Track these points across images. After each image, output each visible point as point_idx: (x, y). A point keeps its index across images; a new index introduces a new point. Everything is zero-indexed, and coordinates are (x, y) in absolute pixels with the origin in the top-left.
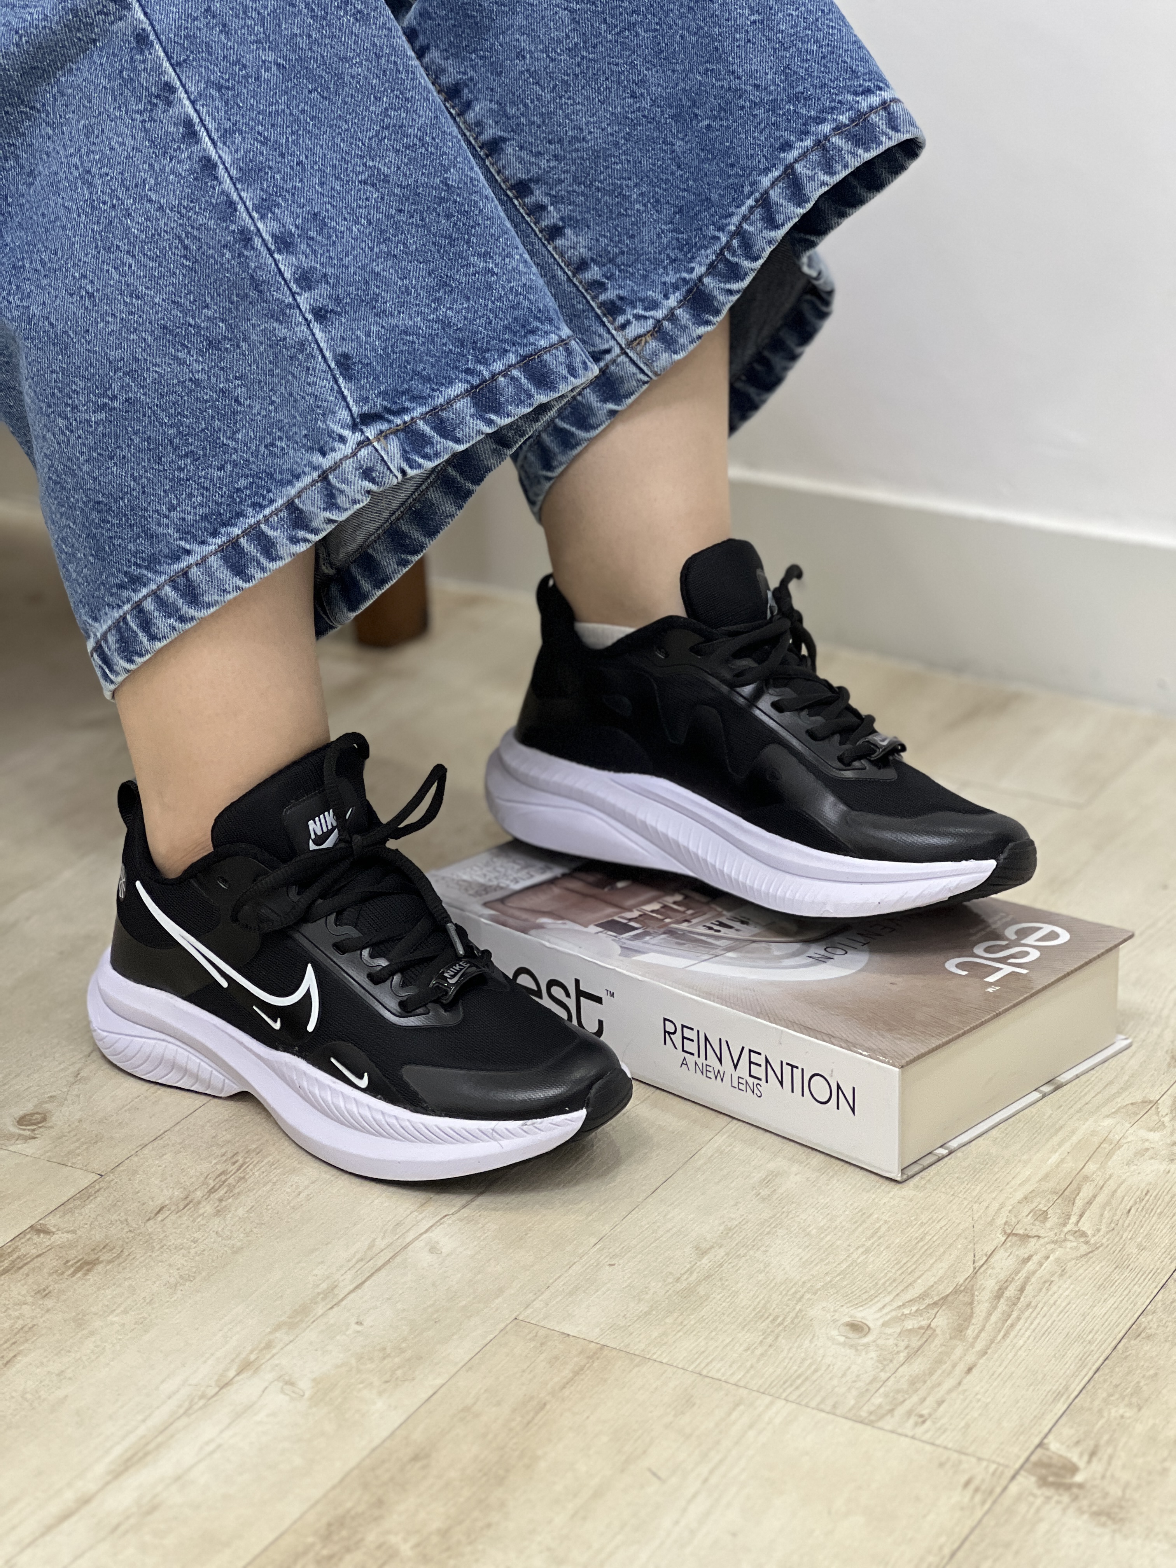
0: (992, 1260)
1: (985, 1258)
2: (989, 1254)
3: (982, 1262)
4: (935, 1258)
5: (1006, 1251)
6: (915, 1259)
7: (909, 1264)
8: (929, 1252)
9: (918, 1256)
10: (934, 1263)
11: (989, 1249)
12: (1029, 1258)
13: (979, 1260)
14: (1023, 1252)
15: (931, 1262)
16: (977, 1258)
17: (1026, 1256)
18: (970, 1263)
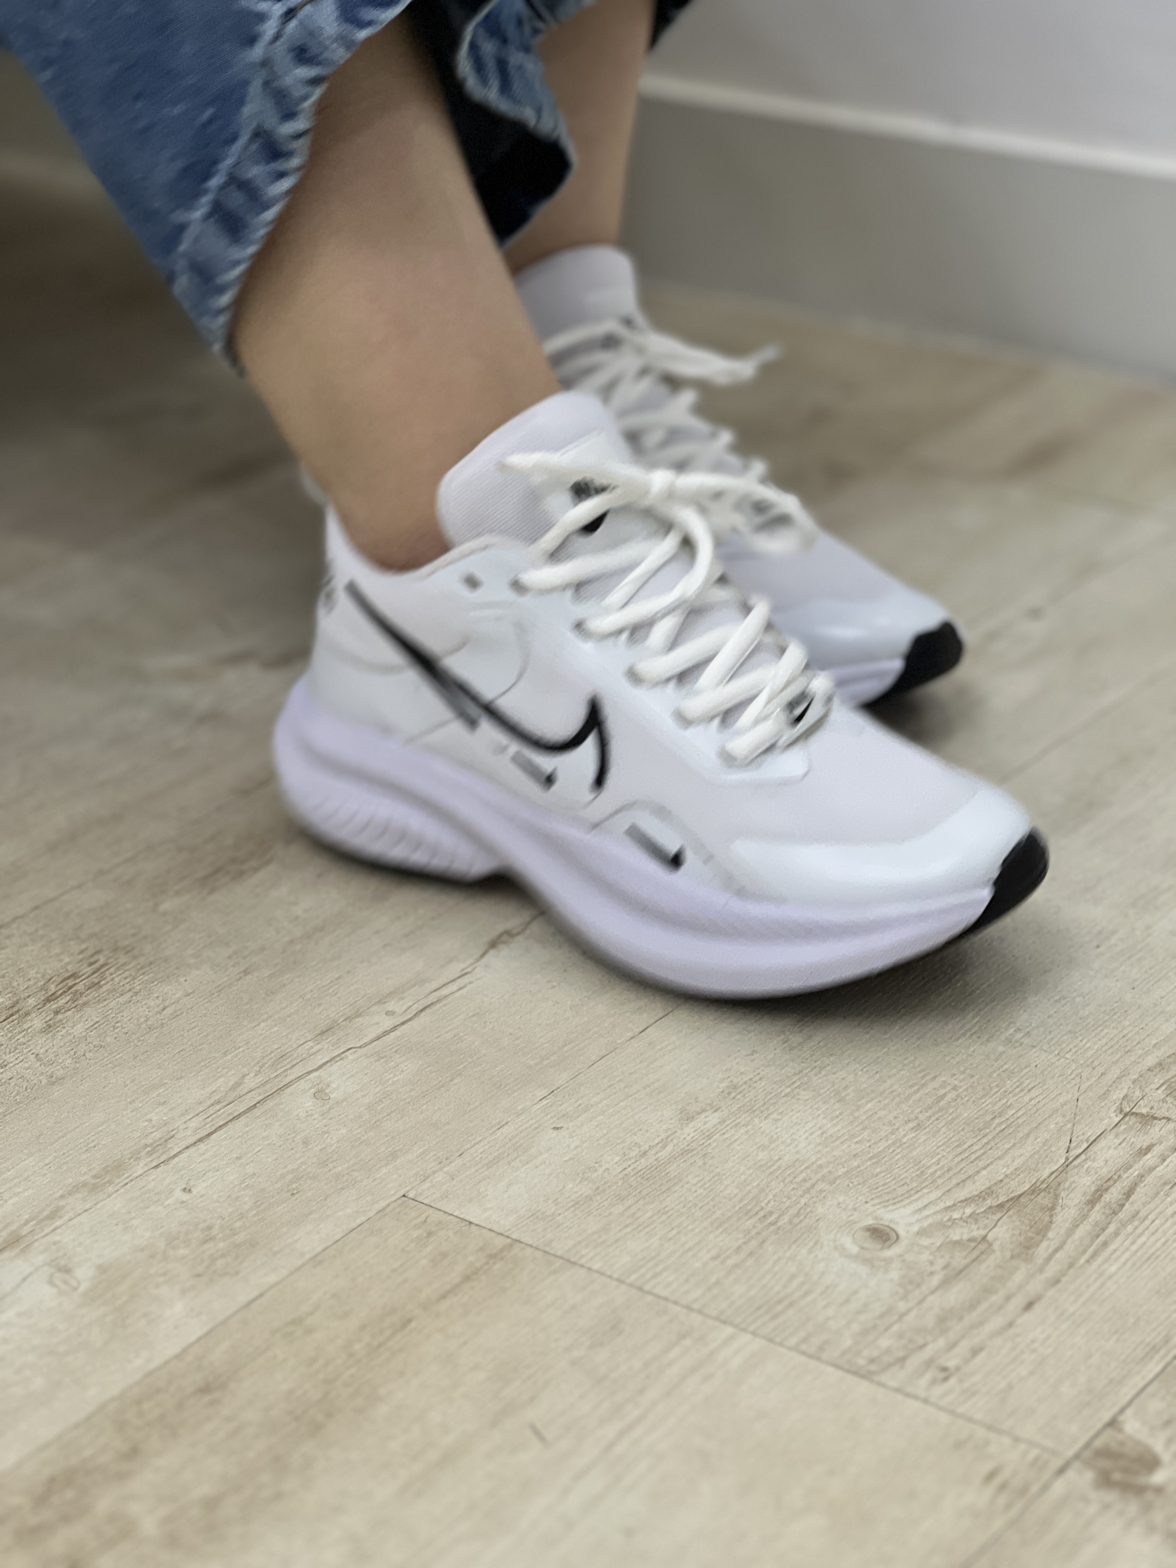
0: (1095, 1148)
1: (1085, 1145)
2: (1092, 1139)
3: (1081, 1150)
4: (1013, 1141)
5: (1116, 1136)
6: (985, 1140)
7: (975, 1148)
8: (1006, 1132)
9: (990, 1137)
10: (1009, 1149)
11: (1092, 1133)
12: (1149, 1149)
13: (1075, 1148)
14: (1143, 1141)
15: (1007, 1146)
16: (1073, 1145)
17: (1145, 1145)
18: (1063, 1151)
